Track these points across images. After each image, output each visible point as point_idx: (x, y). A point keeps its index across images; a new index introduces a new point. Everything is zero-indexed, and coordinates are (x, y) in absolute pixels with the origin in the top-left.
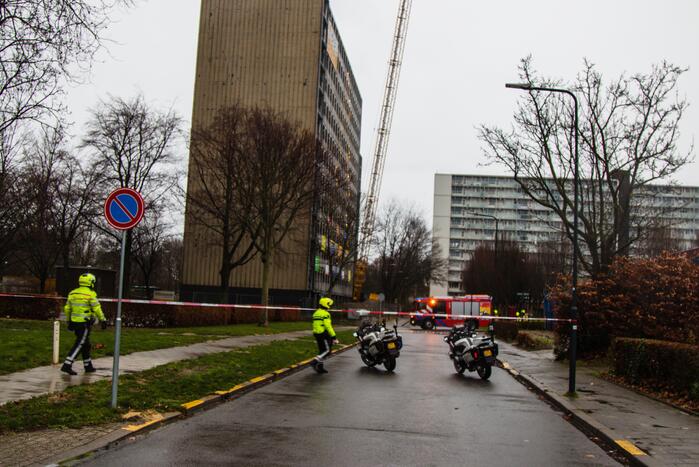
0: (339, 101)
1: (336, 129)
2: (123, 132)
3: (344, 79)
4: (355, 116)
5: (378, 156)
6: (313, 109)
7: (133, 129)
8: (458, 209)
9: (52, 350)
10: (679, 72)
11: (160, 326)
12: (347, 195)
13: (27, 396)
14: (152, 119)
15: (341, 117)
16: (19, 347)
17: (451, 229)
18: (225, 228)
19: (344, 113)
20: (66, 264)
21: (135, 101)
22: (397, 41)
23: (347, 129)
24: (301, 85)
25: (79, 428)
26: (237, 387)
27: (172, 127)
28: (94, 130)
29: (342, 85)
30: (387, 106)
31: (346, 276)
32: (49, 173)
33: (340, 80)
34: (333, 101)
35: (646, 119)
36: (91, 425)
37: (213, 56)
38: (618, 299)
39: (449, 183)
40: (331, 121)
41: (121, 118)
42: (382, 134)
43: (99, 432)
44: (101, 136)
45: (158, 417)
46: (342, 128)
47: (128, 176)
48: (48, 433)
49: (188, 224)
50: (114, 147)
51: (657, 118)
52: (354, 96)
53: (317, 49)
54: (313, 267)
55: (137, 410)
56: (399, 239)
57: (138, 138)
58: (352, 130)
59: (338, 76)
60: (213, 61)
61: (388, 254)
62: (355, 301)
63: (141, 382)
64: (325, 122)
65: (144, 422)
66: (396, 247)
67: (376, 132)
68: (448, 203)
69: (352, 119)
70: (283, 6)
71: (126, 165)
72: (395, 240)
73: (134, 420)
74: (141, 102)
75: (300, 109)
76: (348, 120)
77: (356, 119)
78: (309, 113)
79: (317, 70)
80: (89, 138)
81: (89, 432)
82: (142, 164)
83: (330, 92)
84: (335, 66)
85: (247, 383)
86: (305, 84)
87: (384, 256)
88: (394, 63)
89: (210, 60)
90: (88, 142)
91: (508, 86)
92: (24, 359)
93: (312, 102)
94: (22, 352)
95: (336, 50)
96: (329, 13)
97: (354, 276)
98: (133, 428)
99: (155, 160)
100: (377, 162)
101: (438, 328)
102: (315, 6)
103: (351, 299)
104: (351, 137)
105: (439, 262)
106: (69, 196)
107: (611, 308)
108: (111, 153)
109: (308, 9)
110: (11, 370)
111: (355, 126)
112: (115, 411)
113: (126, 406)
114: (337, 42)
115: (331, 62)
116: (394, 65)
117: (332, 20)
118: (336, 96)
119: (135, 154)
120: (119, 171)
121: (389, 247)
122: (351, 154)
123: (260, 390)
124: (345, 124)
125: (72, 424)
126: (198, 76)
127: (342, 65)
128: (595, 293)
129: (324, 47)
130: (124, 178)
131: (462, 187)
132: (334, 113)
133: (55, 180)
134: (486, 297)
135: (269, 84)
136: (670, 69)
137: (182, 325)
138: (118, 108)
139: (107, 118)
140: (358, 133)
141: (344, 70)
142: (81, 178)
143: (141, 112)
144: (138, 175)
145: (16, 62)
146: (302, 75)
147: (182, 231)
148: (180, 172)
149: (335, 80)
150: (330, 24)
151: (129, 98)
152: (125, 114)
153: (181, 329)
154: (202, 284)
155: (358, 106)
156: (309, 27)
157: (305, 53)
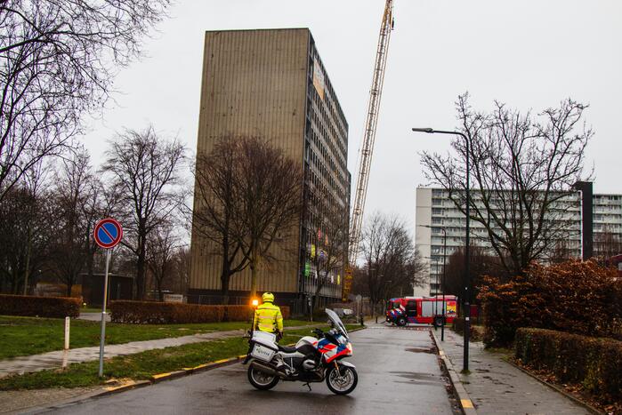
0: (326, 127)
1: (323, 151)
2: (137, 158)
3: (330, 108)
4: (342, 140)
5: (363, 174)
6: (301, 135)
7: (145, 156)
8: (438, 219)
9: (64, 340)
10: (582, 108)
11: (162, 323)
12: (334, 209)
13: (39, 370)
14: (161, 147)
15: (328, 141)
16: (41, 337)
17: (432, 237)
18: (225, 239)
19: (331, 137)
20: (91, 272)
21: (146, 132)
22: (377, 73)
23: (334, 151)
24: (291, 115)
25: (71, 388)
26: (202, 366)
27: (178, 153)
28: (113, 158)
29: (328, 113)
30: (369, 130)
31: (336, 280)
32: (77, 193)
33: (327, 109)
34: (321, 128)
35: (556, 147)
36: (81, 386)
37: (215, 91)
38: (534, 298)
39: (429, 196)
40: (318, 144)
41: (135, 147)
42: (366, 154)
43: (85, 390)
44: (117, 164)
45: (131, 383)
46: (329, 151)
47: (142, 196)
48: (50, 390)
49: (194, 237)
50: (129, 172)
51: (564, 146)
52: (340, 121)
53: (304, 83)
54: (304, 273)
55: (117, 378)
56: (384, 247)
57: (149, 164)
58: (339, 151)
59: (325, 105)
60: (215, 95)
61: (374, 260)
62: (345, 302)
63: (128, 361)
64: (313, 145)
65: (120, 385)
66: (381, 254)
67: (360, 153)
68: (429, 214)
69: (338, 142)
70: (275, 47)
71: (140, 187)
72: (380, 247)
73: (113, 384)
74: (152, 133)
75: (290, 136)
76: (335, 143)
77: (342, 142)
78: (298, 138)
79: (304, 101)
80: (108, 165)
81: (78, 390)
82: (153, 186)
83: (316, 120)
84: (322, 98)
85: (211, 363)
86: (294, 114)
87: (370, 262)
88: (375, 93)
89: (212, 95)
90: (108, 168)
91: (414, 130)
92: (42, 346)
93: (301, 130)
94: (42, 341)
95: (323, 83)
96: (315, 52)
97: (343, 280)
98: (110, 389)
99: (164, 183)
100: (362, 179)
101: (410, 324)
102: (302, 46)
103: (341, 300)
104: (338, 158)
105: (420, 267)
106: (93, 214)
107: (528, 305)
108: (127, 177)
109: (296, 49)
110: (33, 353)
111: (342, 148)
112: (101, 378)
113: (110, 375)
114: (323, 77)
115: (317, 94)
116: (375, 94)
117: (318, 58)
118: (324, 123)
119: (147, 177)
120: (134, 192)
121: (374, 254)
122: (339, 173)
123: (220, 369)
124: (332, 147)
125: (67, 385)
126: (202, 108)
127: (328, 95)
128: (514, 292)
129: (310, 82)
130: (138, 198)
131: (441, 199)
132: (321, 138)
133: (81, 200)
134: (453, 297)
135: (263, 115)
136: (574, 105)
137: (180, 322)
138: (132, 139)
139: (123, 148)
140: (345, 155)
141: (330, 100)
142: (103, 198)
143: (152, 141)
144: (150, 195)
145: (44, 110)
146: (291, 107)
147: (189, 242)
148: (185, 192)
149: (322, 110)
150: (315, 61)
151: (141, 130)
152: (139, 143)
153: (179, 325)
154: (207, 288)
155: (345, 131)
156: (297, 64)
157: (294, 87)
